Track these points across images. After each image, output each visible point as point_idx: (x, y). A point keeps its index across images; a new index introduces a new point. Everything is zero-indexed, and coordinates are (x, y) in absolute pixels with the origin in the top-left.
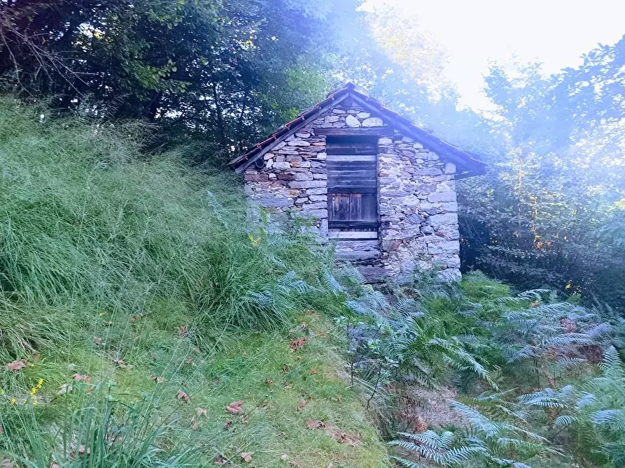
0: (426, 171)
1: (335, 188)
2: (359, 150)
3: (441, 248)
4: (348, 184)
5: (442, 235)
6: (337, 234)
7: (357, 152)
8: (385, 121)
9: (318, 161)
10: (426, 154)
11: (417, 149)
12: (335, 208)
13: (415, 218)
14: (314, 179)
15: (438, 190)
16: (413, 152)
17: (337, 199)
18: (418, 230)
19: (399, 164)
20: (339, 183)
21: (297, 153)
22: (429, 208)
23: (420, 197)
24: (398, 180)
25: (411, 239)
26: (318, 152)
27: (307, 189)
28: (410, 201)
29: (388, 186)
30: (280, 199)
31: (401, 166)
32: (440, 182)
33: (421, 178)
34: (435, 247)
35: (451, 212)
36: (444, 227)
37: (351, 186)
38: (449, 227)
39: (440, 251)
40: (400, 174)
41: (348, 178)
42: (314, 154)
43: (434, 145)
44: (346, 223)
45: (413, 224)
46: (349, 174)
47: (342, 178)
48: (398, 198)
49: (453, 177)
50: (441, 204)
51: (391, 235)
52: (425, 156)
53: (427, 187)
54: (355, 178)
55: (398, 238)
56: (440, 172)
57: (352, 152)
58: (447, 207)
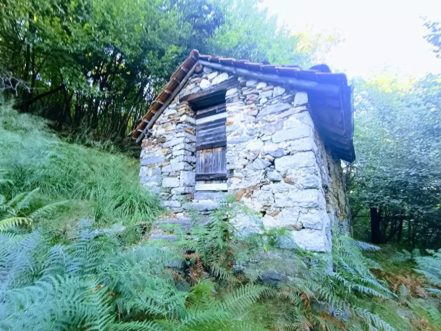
0: (270, 109)
1: (202, 145)
2: (219, 109)
3: (289, 199)
4: (211, 140)
5: (292, 183)
6: (202, 186)
7: (217, 111)
8: (230, 73)
9: (181, 123)
10: (271, 91)
11: (261, 89)
12: (202, 163)
13: (258, 163)
14: (178, 138)
15: (285, 127)
16: (258, 94)
17: (203, 156)
18: (261, 177)
19: (243, 110)
20: (204, 141)
21: (169, 120)
22: (274, 149)
23: (264, 138)
24: (242, 125)
25: (254, 187)
26: (181, 116)
27: (173, 146)
28: (254, 145)
29: (233, 134)
30: (157, 157)
31: (245, 111)
32: (287, 117)
33: (265, 118)
34: (283, 198)
35: (303, 151)
36: (294, 171)
37: (213, 142)
38: (301, 170)
39: (290, 203)
40: (243, 119)
41: (210, 136)
42: (178, 118)
43: (274, 77)
44: (208, 176)
45: (255, 170)
46: (212, 131)
47: (207, 136)
48: (242, 144)
49: (304, 108)
50: (288, 143)
51: (235, 184)
52: (269, 93)
53: (271, 125)
54: (217, 134)
55: (241, 186)
56: (287, 106)
57: (214, 113)
58: (296, 146)
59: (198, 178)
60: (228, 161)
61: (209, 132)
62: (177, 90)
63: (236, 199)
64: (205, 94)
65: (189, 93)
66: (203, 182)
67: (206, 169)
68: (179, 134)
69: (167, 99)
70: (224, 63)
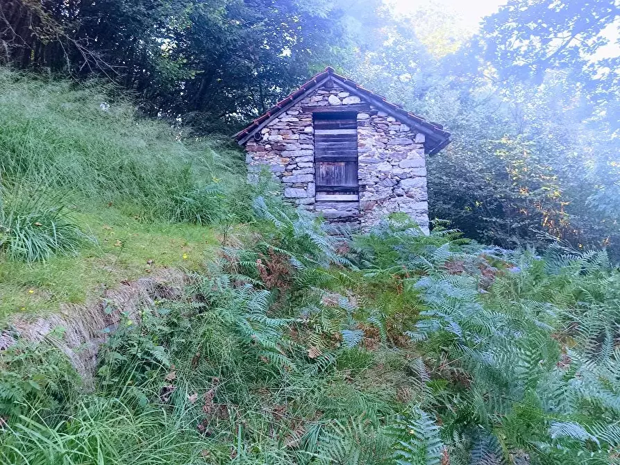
0: (398, 140)
1: (323, 157)
3: (411, 208)
4: (334, 154)
5: (412, 197)
6: (323, 197)
7: (340, 126)
8: (361, 98)
9: (306, 134)
11: (390, 122)
12: (322, 174)
13: (388, 182)
14: (302, 149)
15: (408, 157)
16: (387, 125)
17: (324, 167)
18: (390, 192)
19: (374, 135)
20: (326, 153)
21: (288, 127)
22: (401, 173)
23: (393, 163)
24: (374, 149)
25: (384, 200)
26: (305, 127)
27: (296, 157)
28: (384, 167)
29: (365, 155)
30: (274, 166)
31: (377, 137)
32: (411, 150)
33: (394, 147)
34: (406, 207)
36: (414, 189)
37: (336, 156)
38: (418, 190)
39: (410, 210)
40: (375, 144)
42: (301, 128)
43: (404, 118)
44: (331, 187)
45: (386, 187)
46: (334, 145)
47: (328, 149)
48: (373, 165)
49: (422, 146)
50: (411, 169)
51: (367, 196)
52: (397, 127)
53: (399, 154)
54: (340, 149)
55: (373, 199)
56: (411, 141)
57: (337, 127)
58: (417, 172)
59: (318, 189)
60: (361, 177)
61: (331, 145)
63: (368, 208)
64: (335, 111)
65: (315, 104)
66: (325, 193)
67: (328, 181)
68: (305, 146)
69: (287, 105)
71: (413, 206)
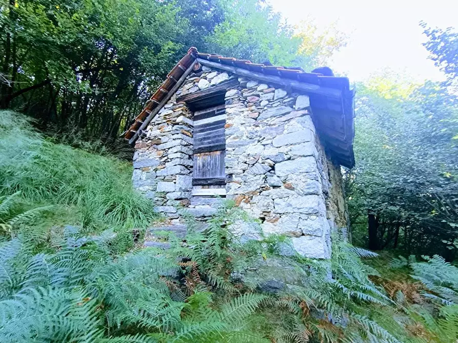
0: (273, 111)
1: (199, 148)
2: (218, 110)
3: (289, 205)
4: (209, 143)
5: (292, 189)
6: (199, 191)
7: (216, 113)
8: (230, 73)
9: (178, 124)
10: (272, 94)
11: (261, 91)
12: (199, 167)
13: (259, 168)
14: (174, 139)
15: (286, 131)
16: (258, 96)
17: (201, 160)
18: (261, 182)
19: (243, 112)
20: (202, 144)
21: (165, 121)
22: (274, 154)
23: (264, 142)
24: (242, 128)
25: (254, 193)
26: (178, 117)
27: (169, 149)
28: (254, 149)
29: (232, 137)
30: (151, 160)
31: (246, 113)
32: (288, 120)
33: (265, 121)
34: (283, 204)
35: (304, 156)
36: (294, 176)
37: (212, 145)
38: (301, 176)
39: (290, 210)
40: (243, 122)
41: (209, 138)
42: (174, 119)
44: (206, 180)
45: (255, 175)
46: (210, 133)
47: (205, 139)
48: (242, 147)
49: (306, 112)
50: (289, 148)
51: (233, 189)
52: (270, 96)
53: (272, 129)
54: (215, 137)
55: (240, 192)
56: (288, 109)
57: (213, 114)
58: (297, 150)
59: (195, 183)
60: (227, 165)
61: (207, 134)
62: (174, 89)
63: (235, 205)
64: (204, 94)
65: (187, 92)
66: (201, 187)
67: (204, 173)
68: (176, 136)
69: (163, 98)
70: (224, 62)
71: (294, 202)
